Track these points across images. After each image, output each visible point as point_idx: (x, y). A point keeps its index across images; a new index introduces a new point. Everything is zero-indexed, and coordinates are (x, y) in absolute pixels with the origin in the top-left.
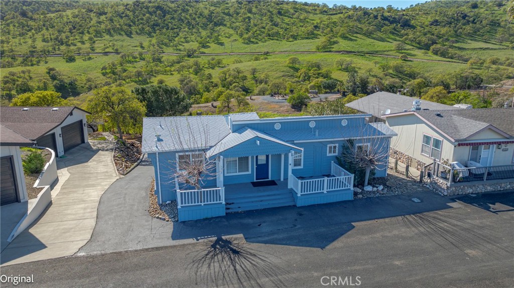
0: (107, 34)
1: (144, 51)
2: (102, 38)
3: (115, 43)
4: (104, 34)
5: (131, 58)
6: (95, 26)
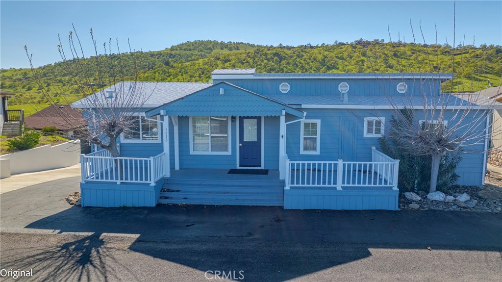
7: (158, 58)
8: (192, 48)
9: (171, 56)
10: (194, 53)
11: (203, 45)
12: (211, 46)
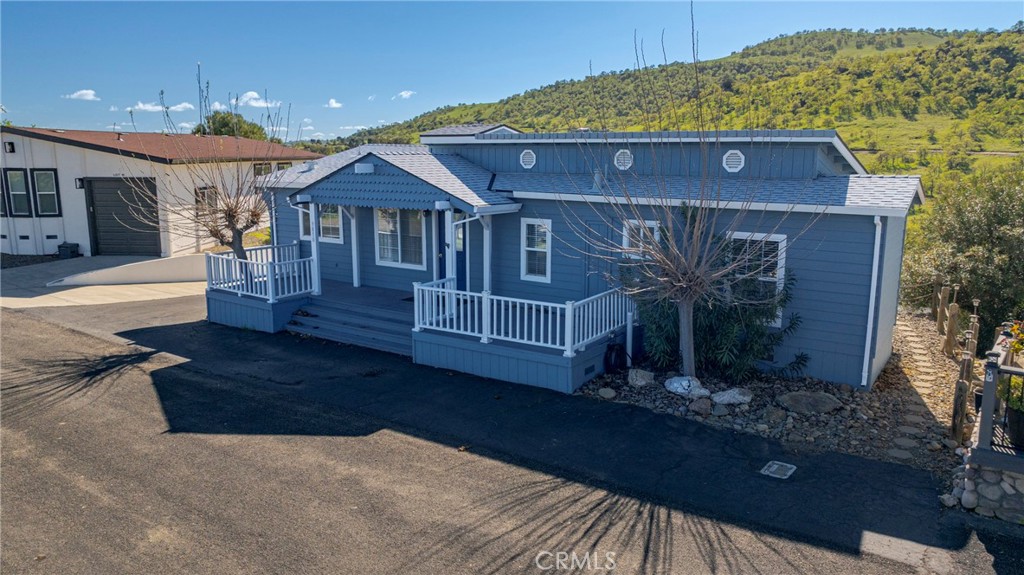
0: (864, 114)
1: (934, 147)
2: (850, 121)
3: (874, 130)
4: (858, 115)
5: (898, 162)
6: (841, 99)
7: (714, 75)
8: (789, 48)
9: (741, 68)
10: (792, 61)
11: (815, 42)
12: (833, 42)
